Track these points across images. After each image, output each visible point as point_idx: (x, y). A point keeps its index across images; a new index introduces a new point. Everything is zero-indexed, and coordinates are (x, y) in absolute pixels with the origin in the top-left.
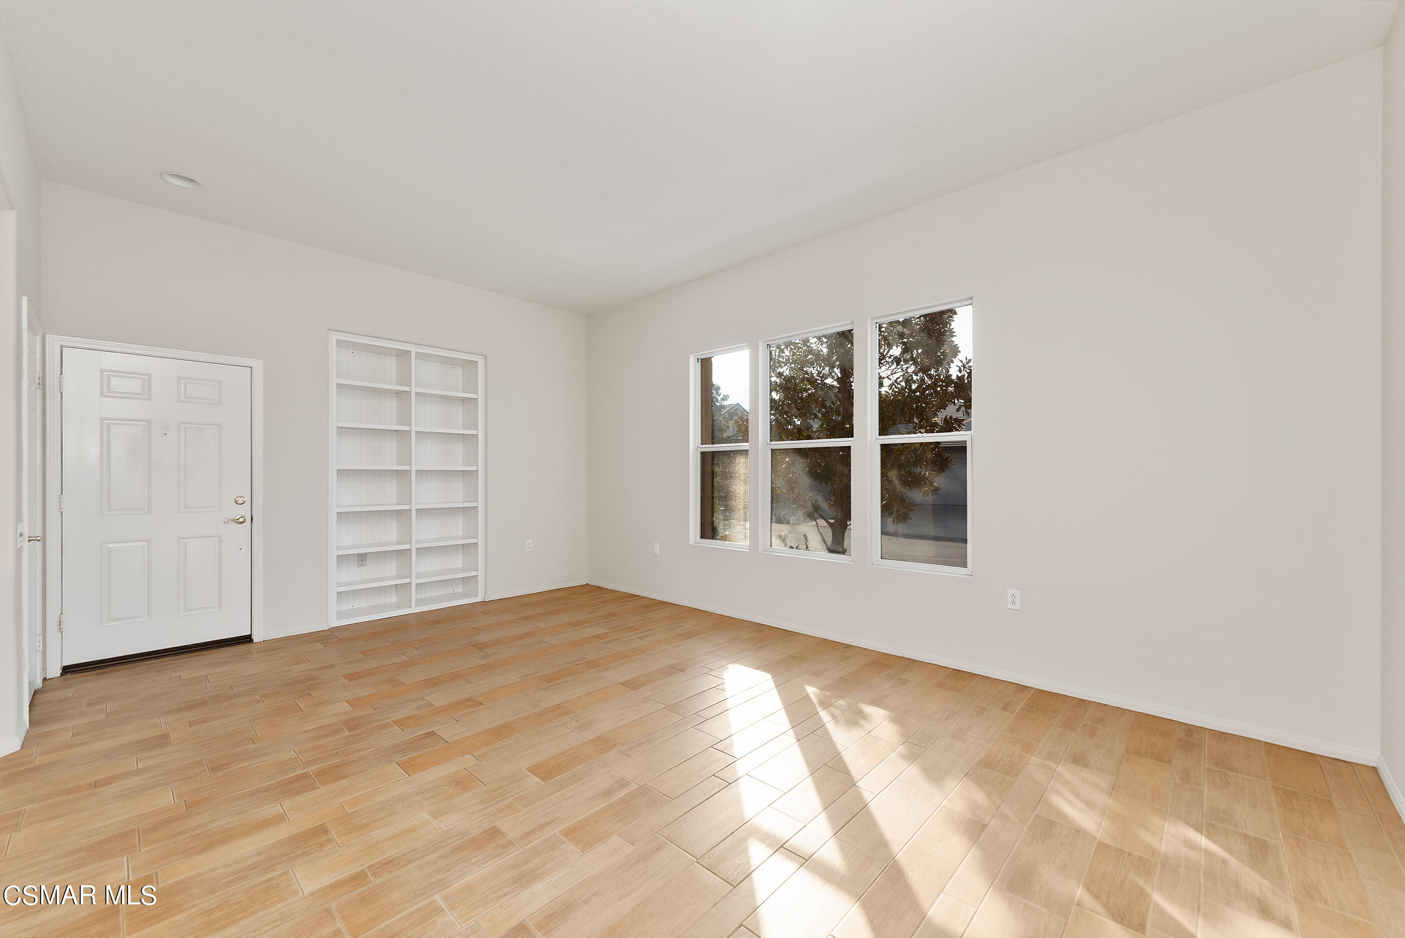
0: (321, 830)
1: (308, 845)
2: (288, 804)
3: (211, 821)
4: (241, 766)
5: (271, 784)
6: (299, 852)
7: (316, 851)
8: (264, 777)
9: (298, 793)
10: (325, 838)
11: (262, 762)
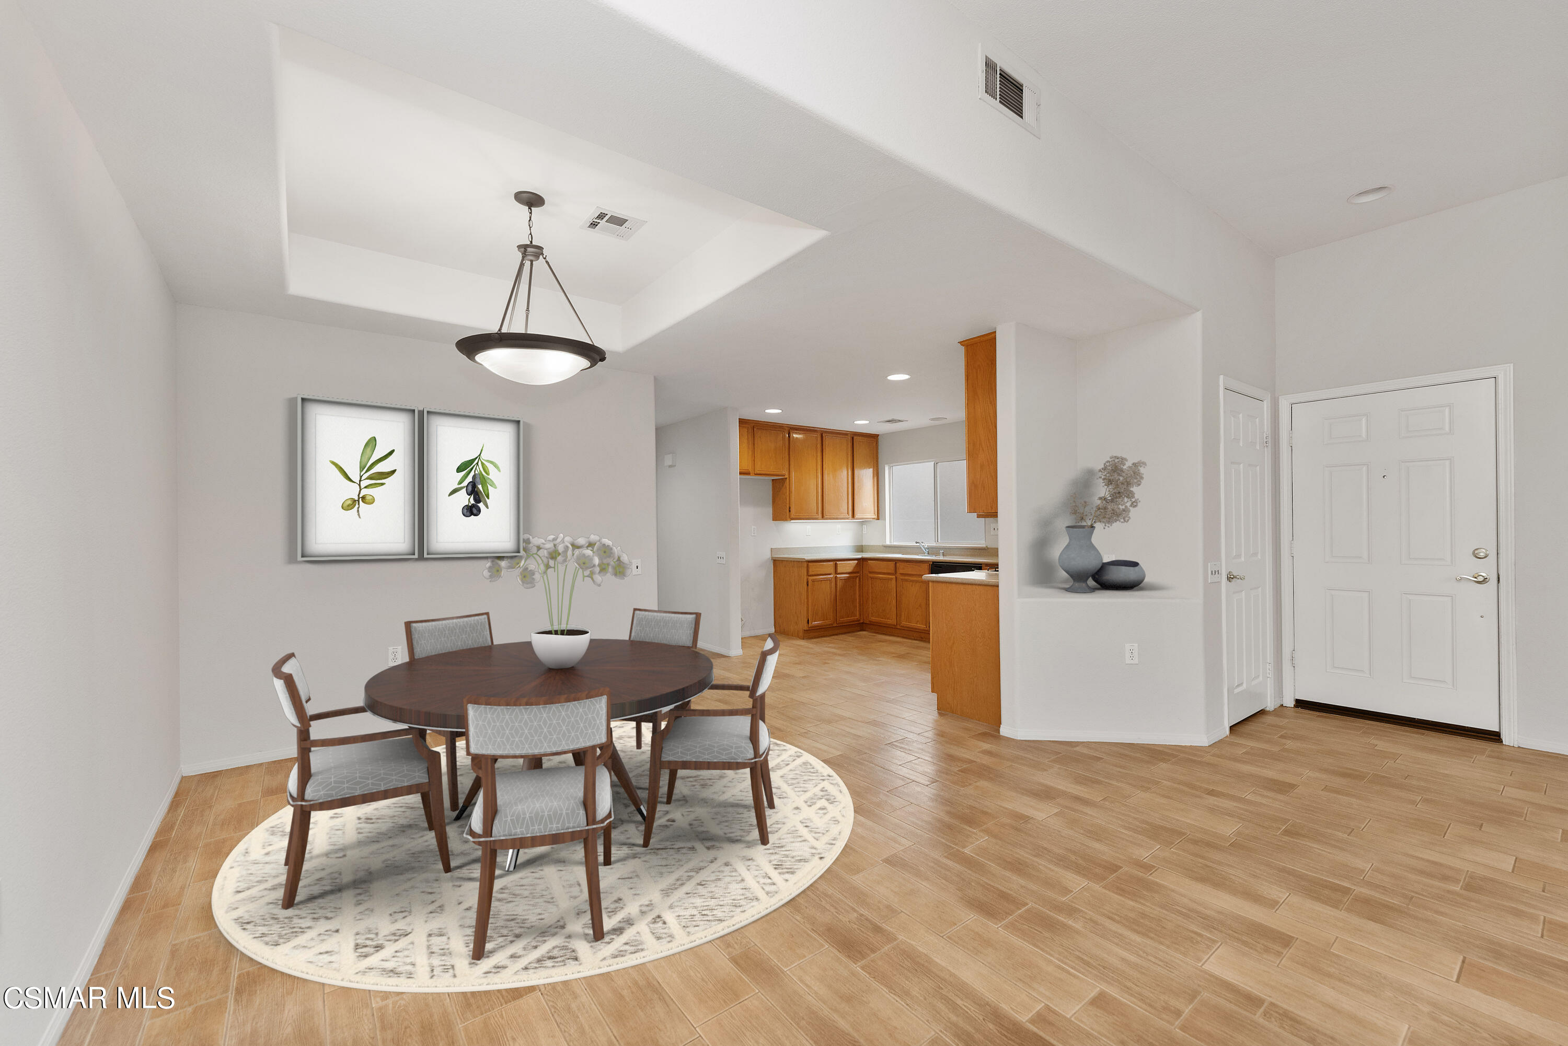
0: (1286, 941)
1: (1259, 940)
2: (1296, 899)
3: (1229, 865)
4: (1308, 843)
5: (1307, 875)
6: (1245, 938)
7: (1256, 950)
8: (1311, 865)
9: (1318, 899)
10: (1280, 949)
11: (1329, 853)
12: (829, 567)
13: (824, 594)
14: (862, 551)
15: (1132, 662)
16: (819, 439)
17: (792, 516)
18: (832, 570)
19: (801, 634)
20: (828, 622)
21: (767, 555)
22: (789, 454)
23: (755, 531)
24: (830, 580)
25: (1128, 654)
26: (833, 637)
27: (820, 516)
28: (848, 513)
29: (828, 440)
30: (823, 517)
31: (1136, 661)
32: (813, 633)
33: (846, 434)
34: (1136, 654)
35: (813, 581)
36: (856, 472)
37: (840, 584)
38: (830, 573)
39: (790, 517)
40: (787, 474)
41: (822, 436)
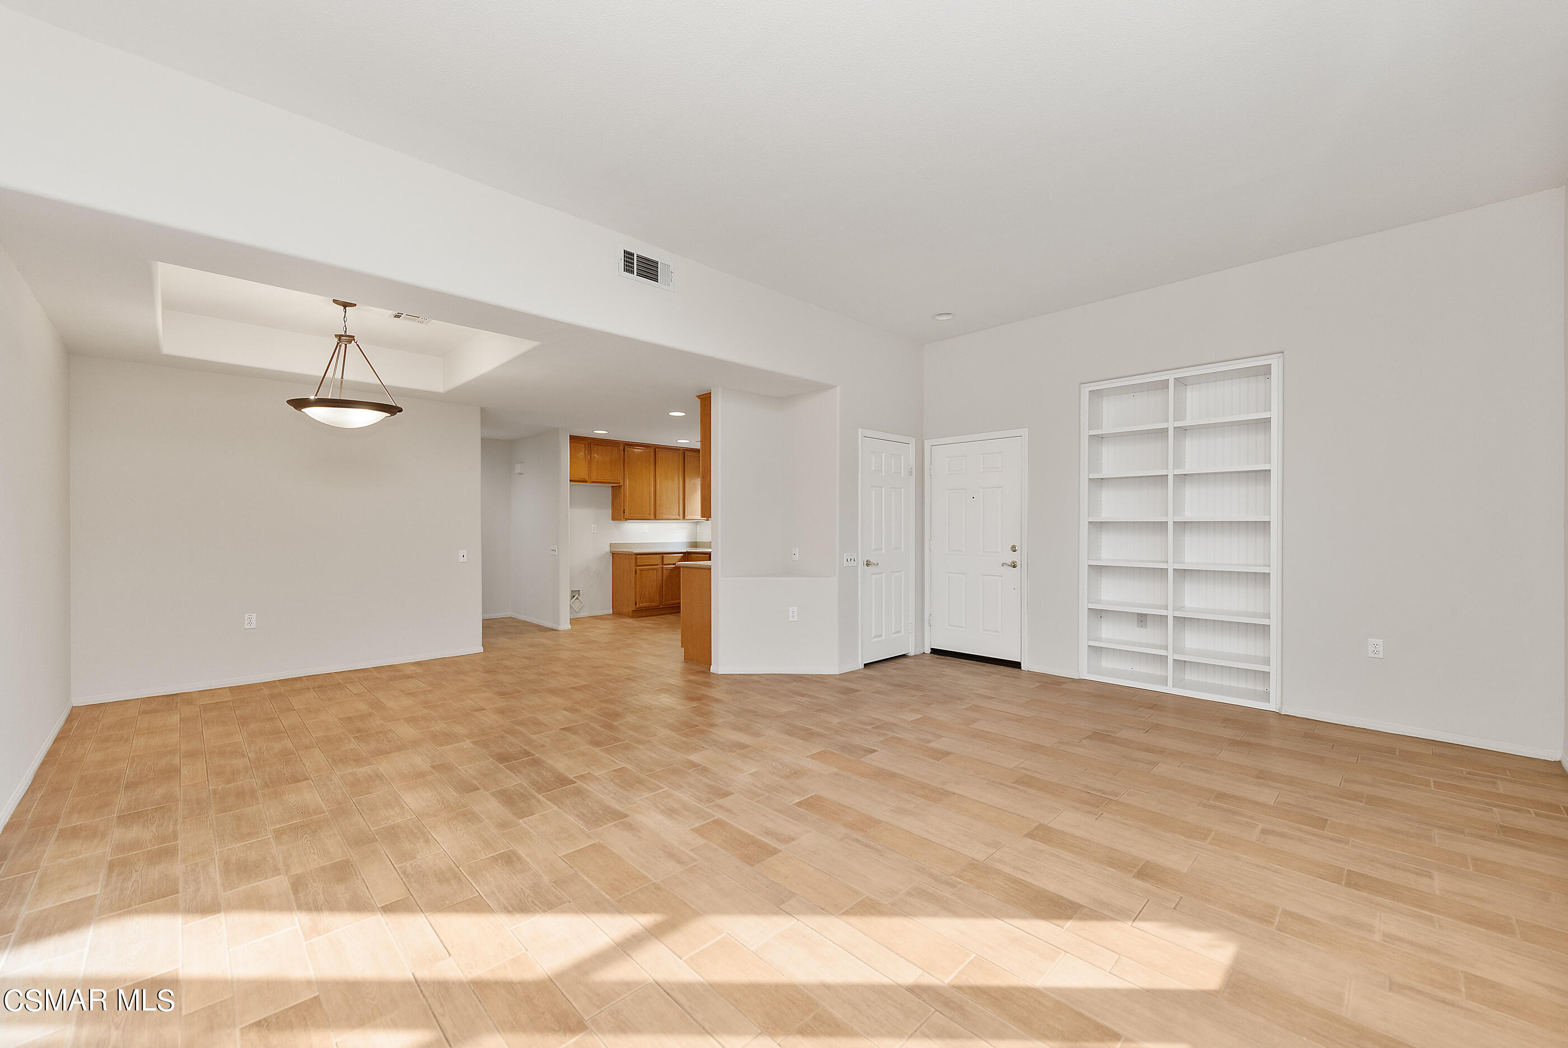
12: (657, 560)
13: (653, 579)
14: (696, 547)
15: (793, 620)
16: (652, 454)
17: (626, 517)
18: (659, 562)
19: (630, 614)
20: (654, 604)
21: (608, 549)
22: (624, 466)
23: (595, 529)
24: (656, 569)
25: (791, 614)
26: (661, 616)
27: (652, 517)
28: (679, 515)
29: (660, 454)
30: (655, 518)
31: (796, 619)
32: (641, 612)
33: (679, 450)
34: (796, 614)
35: (641, 570)
36: (687, 481)
37: (666, 572)
38: (656, 563)
39: (624, 517)
40: (622, 482)
41: (655, 451)
